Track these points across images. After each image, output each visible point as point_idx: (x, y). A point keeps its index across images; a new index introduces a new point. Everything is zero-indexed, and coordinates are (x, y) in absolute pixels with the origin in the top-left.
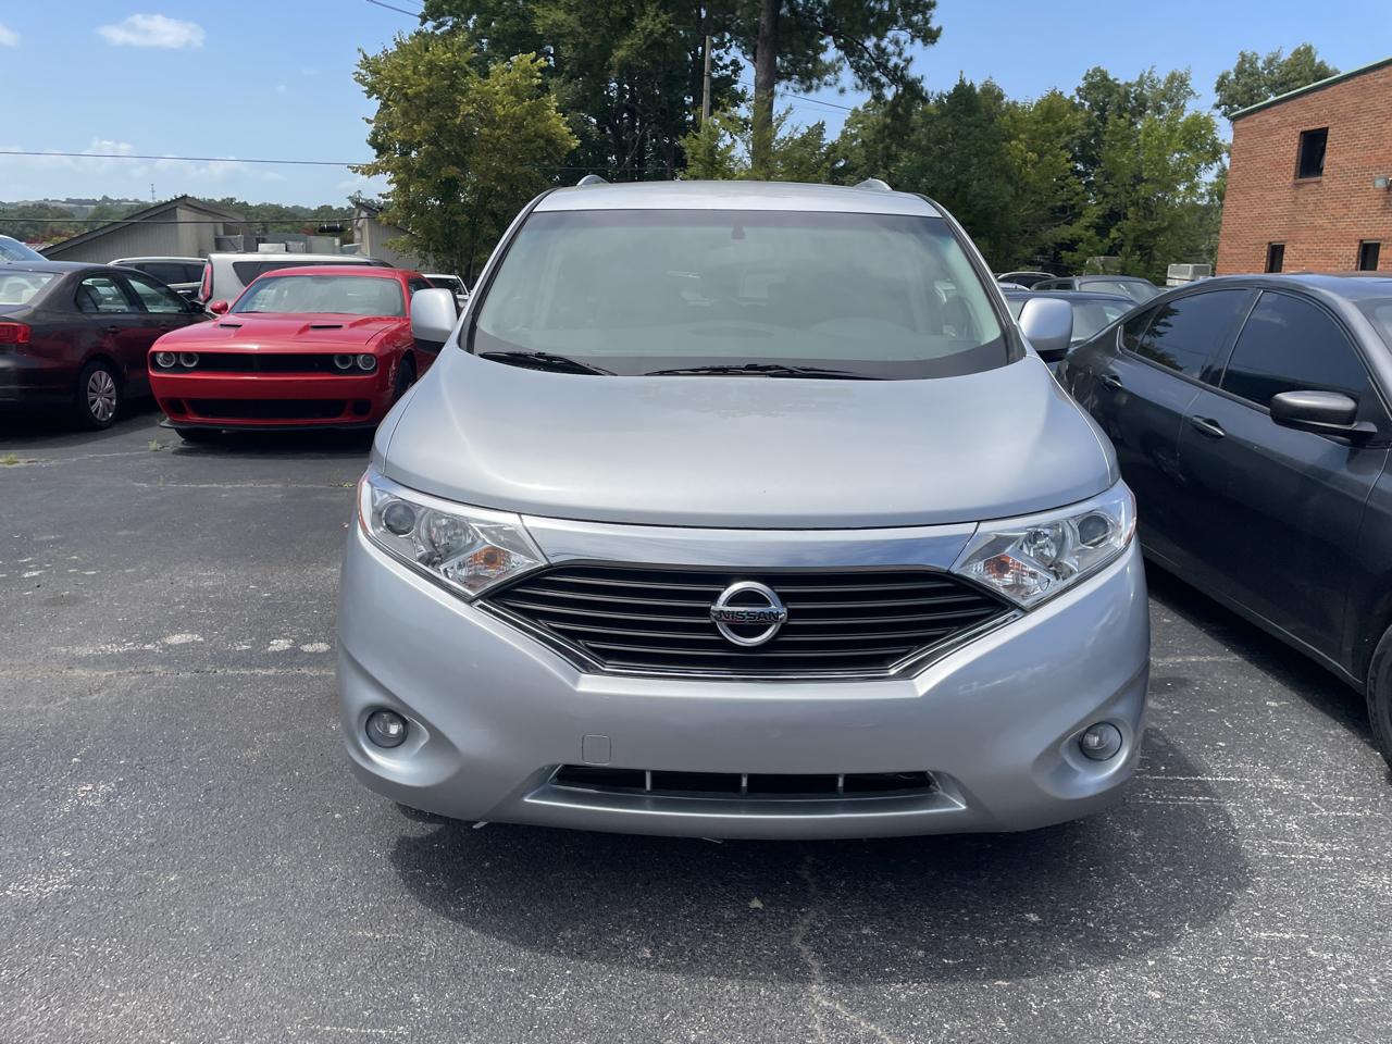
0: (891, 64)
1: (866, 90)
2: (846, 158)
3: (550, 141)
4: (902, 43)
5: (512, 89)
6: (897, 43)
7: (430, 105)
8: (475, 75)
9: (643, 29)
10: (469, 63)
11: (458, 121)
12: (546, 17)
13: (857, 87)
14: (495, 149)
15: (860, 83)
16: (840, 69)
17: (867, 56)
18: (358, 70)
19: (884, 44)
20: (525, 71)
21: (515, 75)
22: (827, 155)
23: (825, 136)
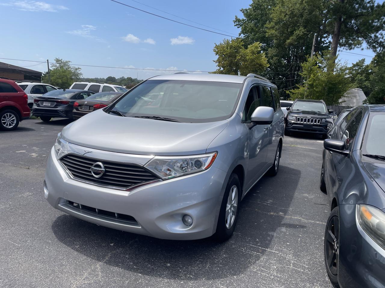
0: (379, 41)
1: (371, 49)
2: (372, 69)
3: (261, 65)
4: (384, 35)
5: (252, 52)
6: (382, 35)
7: (229, 56)
8: (244, 49)
9: (296, 34)
10: (242, 45)
11: (236, 61)
12: (269, 32)
13: (368, 48)
14: (245, 68)
15: (369, 47)
16: (362, 43)
17: (371, 39)
18: (214, 48)
19: (377, 34)
20: (256, 47)
21: (253, 48)
22: (365, 68)
23: (365, 63)
